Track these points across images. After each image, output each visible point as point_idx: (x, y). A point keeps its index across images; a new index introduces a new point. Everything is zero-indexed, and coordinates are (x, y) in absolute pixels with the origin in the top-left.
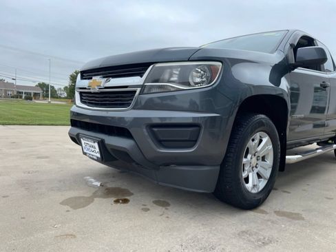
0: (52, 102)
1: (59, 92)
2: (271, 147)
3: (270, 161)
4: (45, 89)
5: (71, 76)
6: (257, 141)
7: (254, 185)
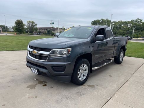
0: (7, 35)
1: (10, 29)
2: (87, 67)
3: (87, 71)
4: (3, 28)
5: (15, 22)
6: (82, 67)
7: (82, 78)
